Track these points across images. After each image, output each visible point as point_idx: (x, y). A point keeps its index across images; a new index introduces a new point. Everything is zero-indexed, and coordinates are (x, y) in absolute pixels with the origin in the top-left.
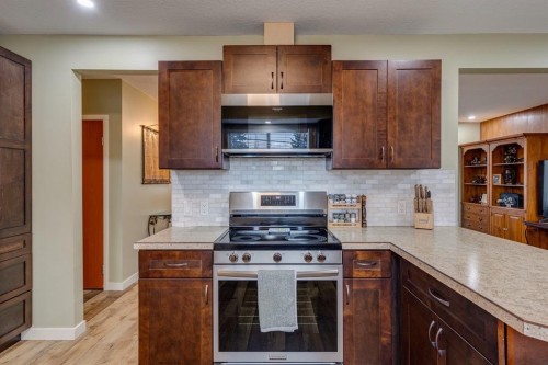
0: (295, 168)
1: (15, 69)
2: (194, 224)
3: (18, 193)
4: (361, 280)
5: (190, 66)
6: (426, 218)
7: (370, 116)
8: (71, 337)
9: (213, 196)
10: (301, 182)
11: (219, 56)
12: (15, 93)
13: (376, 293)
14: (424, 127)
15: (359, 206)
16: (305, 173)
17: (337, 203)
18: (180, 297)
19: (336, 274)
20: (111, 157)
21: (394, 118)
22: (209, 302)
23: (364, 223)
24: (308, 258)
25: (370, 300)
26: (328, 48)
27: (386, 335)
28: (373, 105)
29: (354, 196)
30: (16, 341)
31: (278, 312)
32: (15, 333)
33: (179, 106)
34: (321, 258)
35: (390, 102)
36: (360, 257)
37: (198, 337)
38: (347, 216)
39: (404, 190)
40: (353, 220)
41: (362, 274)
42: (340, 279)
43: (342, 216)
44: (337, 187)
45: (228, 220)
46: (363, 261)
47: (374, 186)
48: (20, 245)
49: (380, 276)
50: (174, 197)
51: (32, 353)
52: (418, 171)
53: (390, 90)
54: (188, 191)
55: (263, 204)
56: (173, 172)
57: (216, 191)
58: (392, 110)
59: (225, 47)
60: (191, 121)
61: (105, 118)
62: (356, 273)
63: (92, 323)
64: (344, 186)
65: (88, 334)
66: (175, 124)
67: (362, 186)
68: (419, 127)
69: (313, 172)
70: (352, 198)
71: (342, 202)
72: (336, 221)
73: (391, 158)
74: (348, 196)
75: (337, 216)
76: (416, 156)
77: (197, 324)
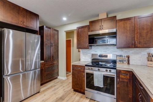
0: (108, 48)
1: (56, 32)
2: (85, 61)
3: (57, 53)
4: (122, 78)
5: (82, 27)
6: (152, 63)
7: (128, 33)
8: (64, 79)
9: (88, 55)
10: (109, 52)
11: (88, 24)
12: (56, 36)
13: (127, 83)
14: (149, 35)
15: (127, 58)
16: (111, 49)
17: (120, 57)
18: (79, 75)
19: (114, 76)
20: (72, 47)
21: (137, 33)
22: (84, 77)
23: (129, 63)
24: (107, 70)
25: (125, 84)
26: (115, 17)
27: (130, 95)
28: (130, 30)
29: (125, 56)
30: (57, 78)
31: (98, 82)
32: (56, 77)
33: (80, 36)
34: (110, 71)
35: (136, 28)
36: (122, 72)
37: (82, 84)
38: (123, 61)
39: (144, 54)
40: (125, 62)
41: (123, 77)
42: (115, 77)
43: (121, 61)
44: (120, 53)
45: (91, 60)
46: (123, 73)
47: (132, 53)
48: (57, 62)
49: (129, 78)
50: (81, 54)
51: (58, 81)
52: (150, 49)
53: (136, 25)
54: (83, 53)
55: (99, 57)
56: (81, 49)
57: (89, 54)
58: (136, 31)
59: (90, 22)
60: (83, 39)
61: (71, 39)
62: (121, 76)
63: (68, 78)
64: (122, 53)
65: (67, 79)
66: (80, 40)
67: (128, 53)
68: (147, 35)
69: (113, 49)
70: (124, 56)
71: (121, 57)
72: (119, 62)
73: (136, 45)
74: (123, 55)
75: (120, 61)
76: (146, 44)
77: (82, 81)
